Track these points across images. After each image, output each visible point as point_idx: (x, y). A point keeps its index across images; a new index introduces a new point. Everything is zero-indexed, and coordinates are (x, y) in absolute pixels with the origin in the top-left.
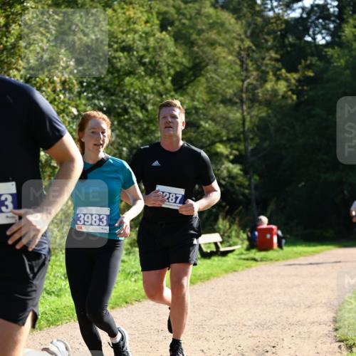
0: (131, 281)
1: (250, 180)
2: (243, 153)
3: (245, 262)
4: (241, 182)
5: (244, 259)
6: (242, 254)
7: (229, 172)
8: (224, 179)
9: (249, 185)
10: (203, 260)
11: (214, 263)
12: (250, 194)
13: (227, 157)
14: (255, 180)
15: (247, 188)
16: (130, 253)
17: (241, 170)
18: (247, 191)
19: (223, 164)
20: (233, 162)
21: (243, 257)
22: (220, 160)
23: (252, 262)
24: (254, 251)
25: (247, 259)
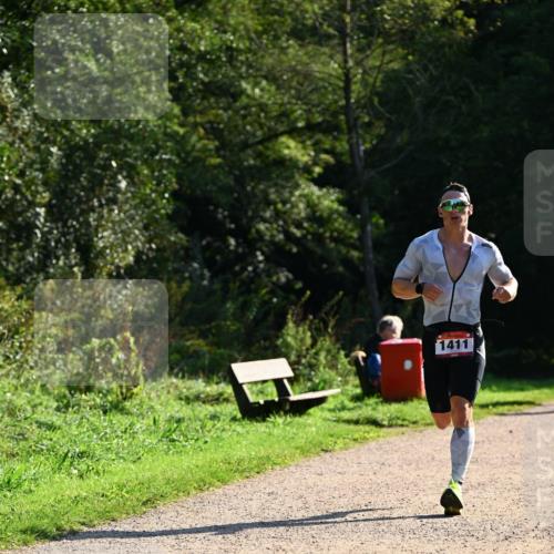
0: (69, 474)
1: (362, 226)
2: (346, 159)
3: (352, 427)
4: (340, 232)
5: (348, 422)
6: (343, 408)
7: (311, 205)
8: (299, 225)
9: (360, 238)
10: (246, 422)
11: (276, 431)
12: (362, 260)
13: (307, 170)
14: (376, 225)
15: (355, 247)
16: (67, 406)
17: (340, 202)
18: (355, 254)
19: (297, 186)
20: (320, 182)
21: (346, 415)
22: (290, 178)
23: (367, 428)
24: (372, 401)
25: (357, 422)
